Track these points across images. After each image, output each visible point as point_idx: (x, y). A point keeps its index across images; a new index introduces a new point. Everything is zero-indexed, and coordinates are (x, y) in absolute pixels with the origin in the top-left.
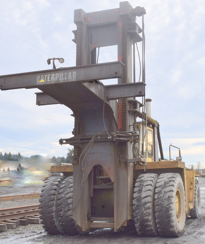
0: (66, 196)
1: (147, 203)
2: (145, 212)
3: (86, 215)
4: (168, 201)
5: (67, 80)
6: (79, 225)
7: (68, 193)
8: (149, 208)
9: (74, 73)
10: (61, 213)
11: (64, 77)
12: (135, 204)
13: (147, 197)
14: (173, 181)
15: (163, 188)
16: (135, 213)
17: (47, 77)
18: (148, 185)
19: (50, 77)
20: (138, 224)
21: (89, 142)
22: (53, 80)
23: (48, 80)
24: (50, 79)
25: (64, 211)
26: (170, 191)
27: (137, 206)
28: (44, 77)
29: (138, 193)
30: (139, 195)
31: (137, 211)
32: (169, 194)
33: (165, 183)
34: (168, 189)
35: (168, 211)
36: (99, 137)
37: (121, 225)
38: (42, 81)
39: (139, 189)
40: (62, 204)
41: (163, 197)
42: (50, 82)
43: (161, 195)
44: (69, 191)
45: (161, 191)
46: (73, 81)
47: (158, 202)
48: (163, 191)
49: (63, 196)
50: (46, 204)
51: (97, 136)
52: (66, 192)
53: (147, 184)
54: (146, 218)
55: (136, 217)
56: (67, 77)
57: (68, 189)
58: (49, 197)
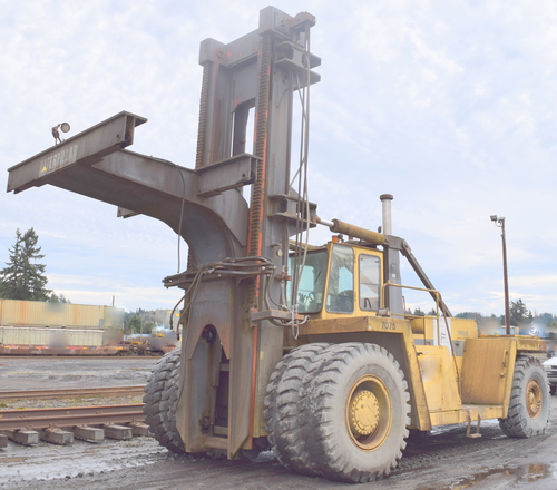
1: (285, 405)
2: (281, 423)
3: (197, 421)
4: (319, 404)
5: (67, 162)
8: (287, 416)
10: (169, 414)
11: (65, 158)
13: (287, 391)
14: (340, 360)
15: (315, 375)
18: (296, 367)
25: (172, 411)
26: (327, 382)
27: (269, 410)
29: (275, 383)
30: (275, 387)
32: (322, 388)
33: (324, 364)
34: (322, 377)
35: (319, 425)
37: (238, 446)
39: (279, 374)
40: (170, 397)
41: (310, 394)
43: (309, 389)
45: (310, 381)
46: (73, 162)
47: (302, 403)
48: (313, 382)
53: (294, 365)
54: (284, 436)
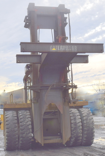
0: (27, 124)
1: (80, 126)
2: (79, 131)
4: (92, 125)
5: (71, 51)
6: (40, 142)
7: (27, 122)
8: (81, 129)
9: (76, 47)
10: (24, 135)
11: (69, 49)
12: (73, 127)
13: (79, 122)
15: (88, 117)
16: (73, 133)
17: (57, 47)
18: (78, 115)
19: (60, 47)
20: (74, 139)
21: (48, 89)
22: (62, 50)
23: (58, 49)
24: (60, 49)
25: (26, 134)
26: (92, 118)
27: (74, 128)
28: (55, 47)
29: (74, 120)
30: (75, 121)
31: (74, 131)
32: (92, 120)
33: (88, 114)
34: (90, 117)
36: (55, 86)
37: (67, 140)
38: (54, 49)
39: (74, 118)
40: (25, 129)
41: (89, 122)
42: (60, 51)
43: (88, 121)
44: (28, 120)
45: (87, 119)
46: (75, 51)
47: (87, 125)
48: (88, 119)
49: (25, 123)
50: (13, 130)
51: (54, 85)
52: (26, 121)
54: (80, 135)
55: (74, 134)
56: (71, 49)
57: (27, 119)
58: (14, 125)
